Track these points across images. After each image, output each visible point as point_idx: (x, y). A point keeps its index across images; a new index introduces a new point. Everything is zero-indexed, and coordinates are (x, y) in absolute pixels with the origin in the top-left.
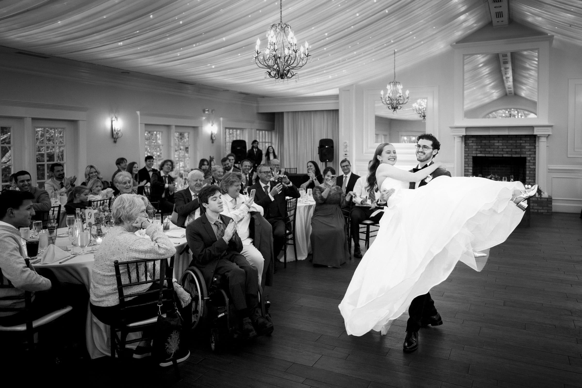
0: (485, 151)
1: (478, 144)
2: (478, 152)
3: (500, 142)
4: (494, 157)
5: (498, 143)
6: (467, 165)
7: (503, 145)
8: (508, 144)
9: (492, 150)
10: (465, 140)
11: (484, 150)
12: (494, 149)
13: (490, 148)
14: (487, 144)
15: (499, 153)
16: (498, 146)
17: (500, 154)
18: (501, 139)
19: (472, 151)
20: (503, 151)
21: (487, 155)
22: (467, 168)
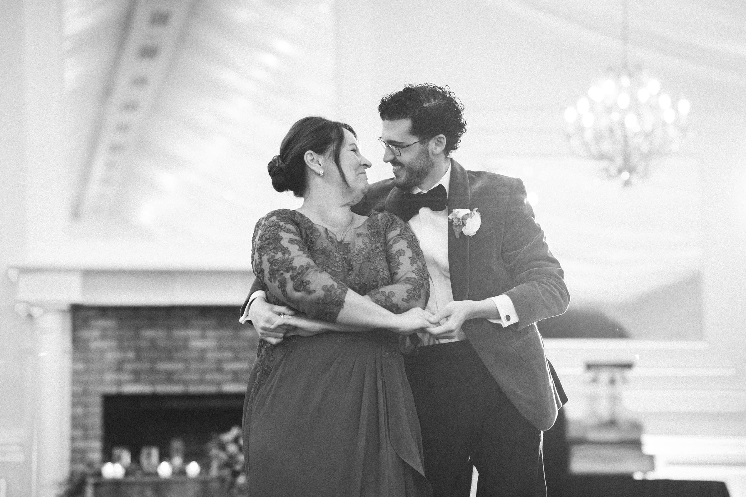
0: (153, 371)
1: (126, 344)
2: (125, 377)
3: (211, 333)
4: (186, 397)
5: (203, 337)
6: (79, 433)
7: (220, 348)
8: (237, 344)
9: (180, 366)
10: (75, 329)
11: (145, 366)
12: (186, 361)
13: (170, 359)
14: (161, 343)
15: (208, 377)
16: (203, 351)
17: (212, 383)
18: (212, 322)
19: (102, 372)
20: (219, 370)
21: (162, 389)
22: (81, 444)
